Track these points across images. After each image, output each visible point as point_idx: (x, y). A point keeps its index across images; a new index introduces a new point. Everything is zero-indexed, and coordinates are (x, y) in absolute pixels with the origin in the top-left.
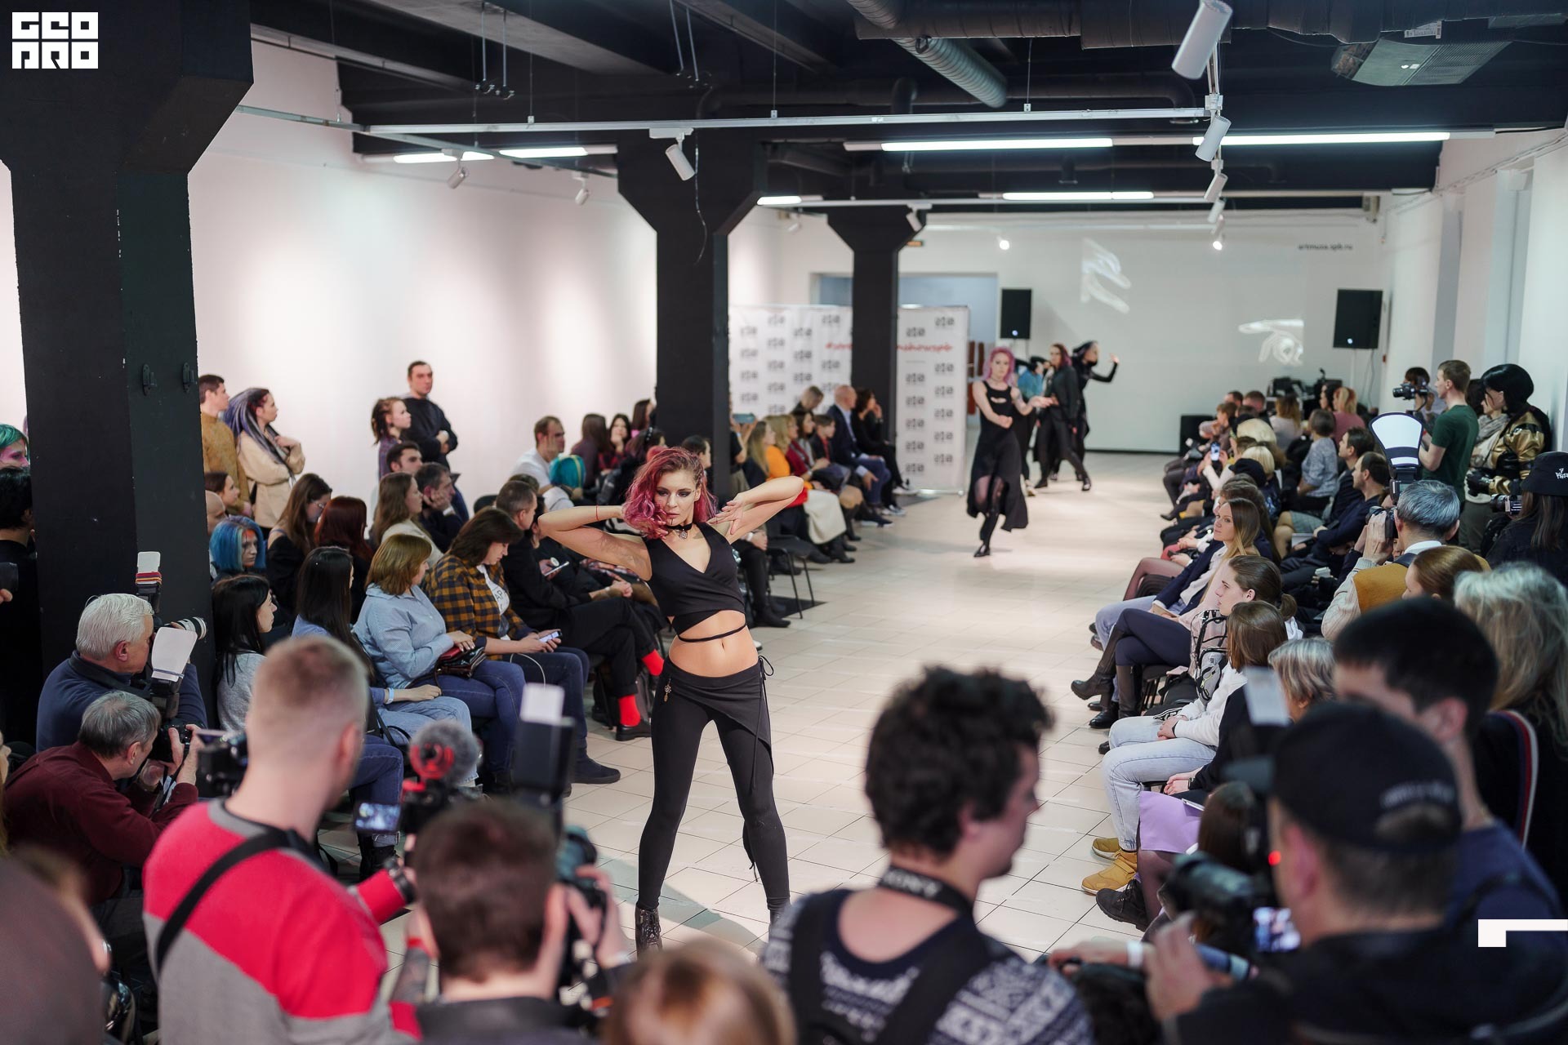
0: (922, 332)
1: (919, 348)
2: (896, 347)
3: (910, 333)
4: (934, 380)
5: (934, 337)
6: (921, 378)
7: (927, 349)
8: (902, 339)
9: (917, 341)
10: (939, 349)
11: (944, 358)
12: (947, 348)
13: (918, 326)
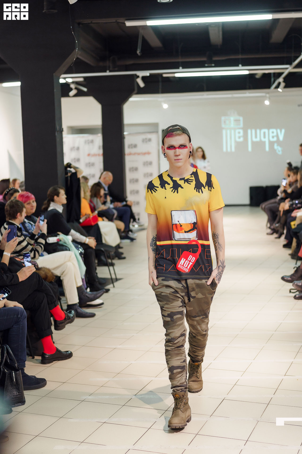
0: (135, 146)
1: (135, 154)
2: (125, 155)
3: (131, 146)
4: (143, 170)
5: (142, 148)
6: (136, 169)
7: (139, 154)
8: (127, 150)
9: (133, 150)
10: (145, 154)
11: (147, 158)
12: (149, 153)
13: (134, 143)
